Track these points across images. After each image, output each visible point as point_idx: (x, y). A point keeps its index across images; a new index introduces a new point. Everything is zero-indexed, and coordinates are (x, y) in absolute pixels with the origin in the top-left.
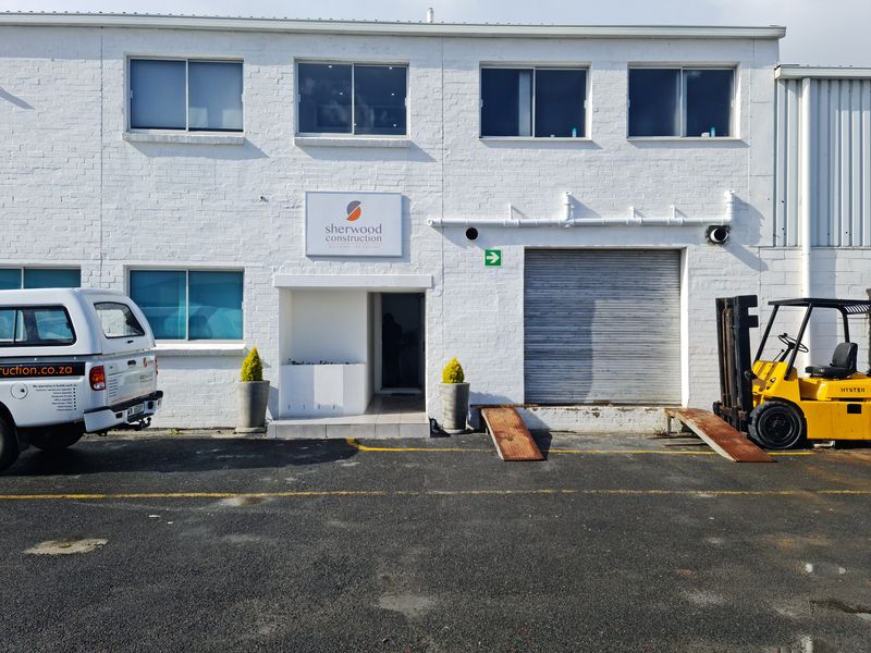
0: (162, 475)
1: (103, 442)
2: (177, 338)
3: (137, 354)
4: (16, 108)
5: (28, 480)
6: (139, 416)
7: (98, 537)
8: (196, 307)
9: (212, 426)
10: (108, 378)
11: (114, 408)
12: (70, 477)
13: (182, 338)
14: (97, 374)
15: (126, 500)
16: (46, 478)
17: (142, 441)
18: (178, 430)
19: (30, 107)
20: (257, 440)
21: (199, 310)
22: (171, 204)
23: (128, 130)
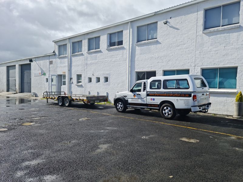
0: (212, 126)
1: (195, 115)
2: (215, 88)
3: (204, 92)
4: (176, 30)
5: (178, 122)
6: (205, 109)
7: (197, 139)
8: (221, 79)
9: (225, 114)
10: (197, 98)
11: (199, 106)
12: (188, 123)
13: (216, 88)
14: (195, 97)
15: (203, 131)
16: (182, 122)
17: (205, 116)
18: (215, 114)
19: (179, 29)
20: (241, 120)
21: (222, 80)
22: (215, 49)
23: (203, 30)
